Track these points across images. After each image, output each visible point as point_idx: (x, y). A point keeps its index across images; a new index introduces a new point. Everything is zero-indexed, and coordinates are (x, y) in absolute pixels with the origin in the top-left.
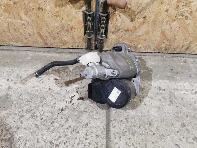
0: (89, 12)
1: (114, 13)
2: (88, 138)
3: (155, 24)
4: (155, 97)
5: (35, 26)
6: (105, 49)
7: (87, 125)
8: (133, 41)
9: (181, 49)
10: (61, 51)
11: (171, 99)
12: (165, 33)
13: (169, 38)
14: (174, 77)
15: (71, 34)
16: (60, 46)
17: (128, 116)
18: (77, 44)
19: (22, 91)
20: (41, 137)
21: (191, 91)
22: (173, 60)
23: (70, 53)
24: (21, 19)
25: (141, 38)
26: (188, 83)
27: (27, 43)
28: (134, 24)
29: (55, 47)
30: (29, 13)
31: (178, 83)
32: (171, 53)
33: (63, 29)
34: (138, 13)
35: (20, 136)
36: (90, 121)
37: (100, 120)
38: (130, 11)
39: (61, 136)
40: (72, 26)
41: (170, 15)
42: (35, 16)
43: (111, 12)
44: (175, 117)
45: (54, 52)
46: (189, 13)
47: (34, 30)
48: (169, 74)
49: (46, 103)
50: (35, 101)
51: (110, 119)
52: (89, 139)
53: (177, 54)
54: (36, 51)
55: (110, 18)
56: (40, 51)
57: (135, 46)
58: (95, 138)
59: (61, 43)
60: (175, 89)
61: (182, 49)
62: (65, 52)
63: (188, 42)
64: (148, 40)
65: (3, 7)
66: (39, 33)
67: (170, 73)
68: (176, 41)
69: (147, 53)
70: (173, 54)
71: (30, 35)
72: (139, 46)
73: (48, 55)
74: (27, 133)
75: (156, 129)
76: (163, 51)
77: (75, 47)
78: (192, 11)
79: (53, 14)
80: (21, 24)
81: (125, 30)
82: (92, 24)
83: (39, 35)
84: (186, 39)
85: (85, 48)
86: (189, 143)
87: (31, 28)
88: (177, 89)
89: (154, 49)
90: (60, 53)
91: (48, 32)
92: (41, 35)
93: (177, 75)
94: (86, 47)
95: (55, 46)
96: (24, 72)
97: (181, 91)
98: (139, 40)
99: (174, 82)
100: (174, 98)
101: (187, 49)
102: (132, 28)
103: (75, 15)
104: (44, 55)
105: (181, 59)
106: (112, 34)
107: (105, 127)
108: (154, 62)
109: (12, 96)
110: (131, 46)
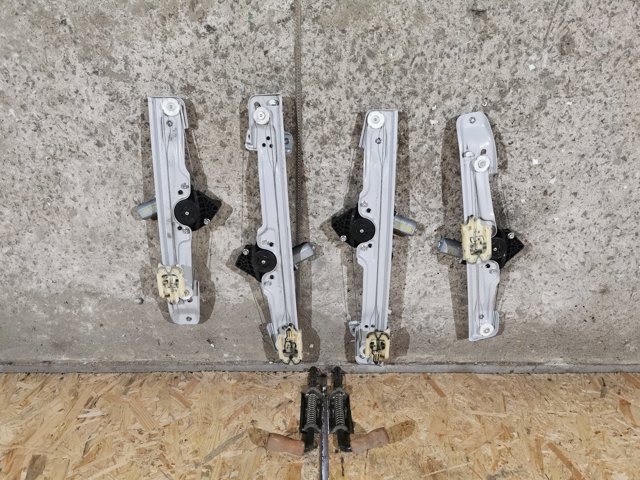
1: (291, 432)
3: (206, 419)
5: (449, 406)
6: (307, 373)
8: (248, 390)
9: (144, 380)
12: (183, 406)
15: (376, 396)
16: (399, 376)
18: (364, 381)
24: (479, 417)
25: (231, 395)
27: (467, 379)
28: (247, 417)
29: (409, 374)
30: (461, 427)
32: (166, 371)
33: (393, 404)
34: (241, 435)
40: (374, 409)
41: (177, 435)
42: (449, 423)
43: (298, 434)
46: (137, 439)
47: (453, 401)
55: (298, 424)
57: (242, 382)
59: (397, 381)
61: (141, 381)
63: (129, 393)
64: (217, 392)
65: (515, 434)
66: (443, 395)
68: (157, 393)
72: (233, 381)
76: (182, 375)
77: (367, 376)
78: (132, 443)
80: (479, 409)
83: (443, 393)
84: (136, 397)
85: (347, 375)
87: (457, 404)
89: (201, 378)
91: (424, 397)
92: (438, 393)
94: (345, 377)
95: (409, 376)
98: (234, 391)
101: (131, 381)
102: (252, 410)
104: (429, 354)
106: (292, 400)
107: (303, 216)
110: (250, 381)
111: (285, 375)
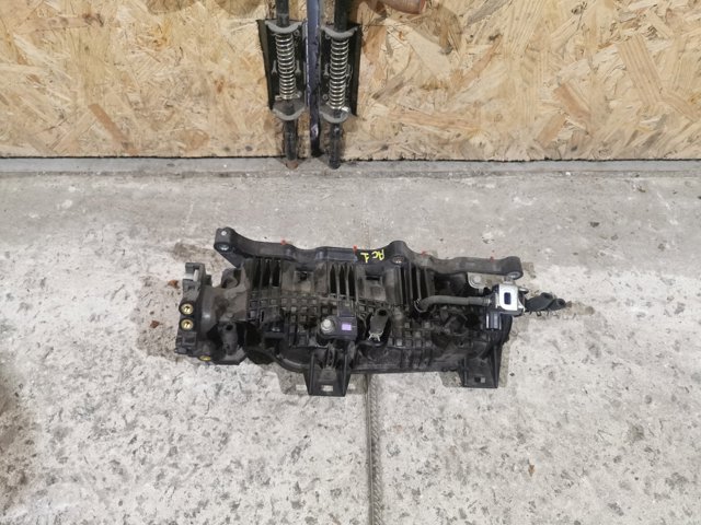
0: (282, 26)
1: (377, 26)
2: (304, 502)
3: (533, 60)
4: (537, 335)
5: (80, 84)
6: (349, 154)
7: (297, 451)
8: (452, 123)
9: (628, 144)
10: (186, 169)
11: (594, 336)
12: (569, 89)
13: (587, 109)
14: (602, 254)
16: (182, 152)
17: (442, 409)
18: (244, 141)
19: (53, 337)
20: (137, 509)
21: (664, 303)
22: (600, 188)
23: (222, 175)
24: (21, 60)
25: (483, 111)
26: (654, 273)
27: (55, 144)
28: (457, 62)
29: (163, 155)
30: (51, 36)
31: (618, 275)
32: (591, 161)
33: (187, 89)
34: (471, 21)
35: (61, 507)
36: (308, 440)
37: (342, 430)
38: (441, 17)
39: (207, 501)
40: (222, 77)
41: (589, 24)
42: (76, 44)
43: (366, 22)
44: (606, 407)
45: (161, 175)
46: (661, 17)
47: (75, 96)
48: (584, 242)
49: (143, 377)
50: (105, 373)
51: (379, 425)
52: (308, 504)
53: (615, 160)
54: (90, 174)
55: (365, 44)
56: (105, 174)
57: (460, 139)
58: (330, 499)
59: (183, 140)
60: (609, 299)
61: (634, 144)
62: (202, 175)
63: (656, 119)
64: (507, 118)
66: (95, 108)
67: (588, 238)
68: (612, 118)
69: (506, 161)
70: (600, 161)
71: (62, 117)
72: (476, 140)
73: (138, 190)
74: (84, 494)
75: (543, 453)
76: (563, 153)
77: (239, 151)
78: (672, 8)
79: (146, 37)
80: (23, 79)
81: (423, 87)
82: (298, 71)
83: (96, 113)
84: (647, 109)
85: (275, 154)
86: (656, 495)
87: (65, 89)
88: (614, 300)
89: (532, 148)
90: (183, 177)
91: (130, 103)
92: (104, 113)
93: (615, 243)
94: (277, 149)
95: (162, 150)
96: (54, 261)
97: (627, 304)
98: (477, 119)
99: (602, 274)
100: (604, 334)
101: (651, 142)
102: (448, 78)
103: (228, 35)
104: (122, 189)
105: (628, 182)
106: (373, 101)
107: (363, 457)
108: (531, 198)
109: (17, 359)
110: (447, 143)
111: (385, 154)
